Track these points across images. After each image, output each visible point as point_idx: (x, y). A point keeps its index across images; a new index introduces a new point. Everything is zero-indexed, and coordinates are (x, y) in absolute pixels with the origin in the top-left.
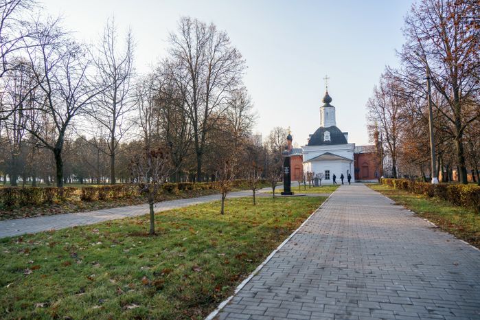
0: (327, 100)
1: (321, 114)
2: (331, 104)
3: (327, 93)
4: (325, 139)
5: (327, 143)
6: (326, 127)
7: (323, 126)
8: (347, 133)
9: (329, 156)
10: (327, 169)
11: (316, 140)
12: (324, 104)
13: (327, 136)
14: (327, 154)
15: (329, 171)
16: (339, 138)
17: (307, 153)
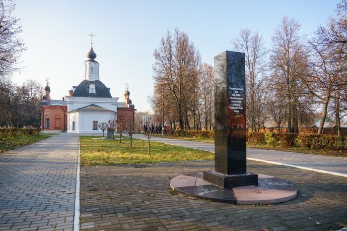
0: (92, 56)
1: (86, 68)
2: (95, 60)
3: (92, 49)
4: (91, 92)
5: (92, 95)
6: (91, 80)
7: (87, 78)
8: (109, 89)
9: (96, 107)
10: (95, 120)
11: (80, 91)
12: (89, 59)
13: (92, 89)
14: (93, 105)
15: (97, 122)
16: (103, 92)
17: (71, 103)
